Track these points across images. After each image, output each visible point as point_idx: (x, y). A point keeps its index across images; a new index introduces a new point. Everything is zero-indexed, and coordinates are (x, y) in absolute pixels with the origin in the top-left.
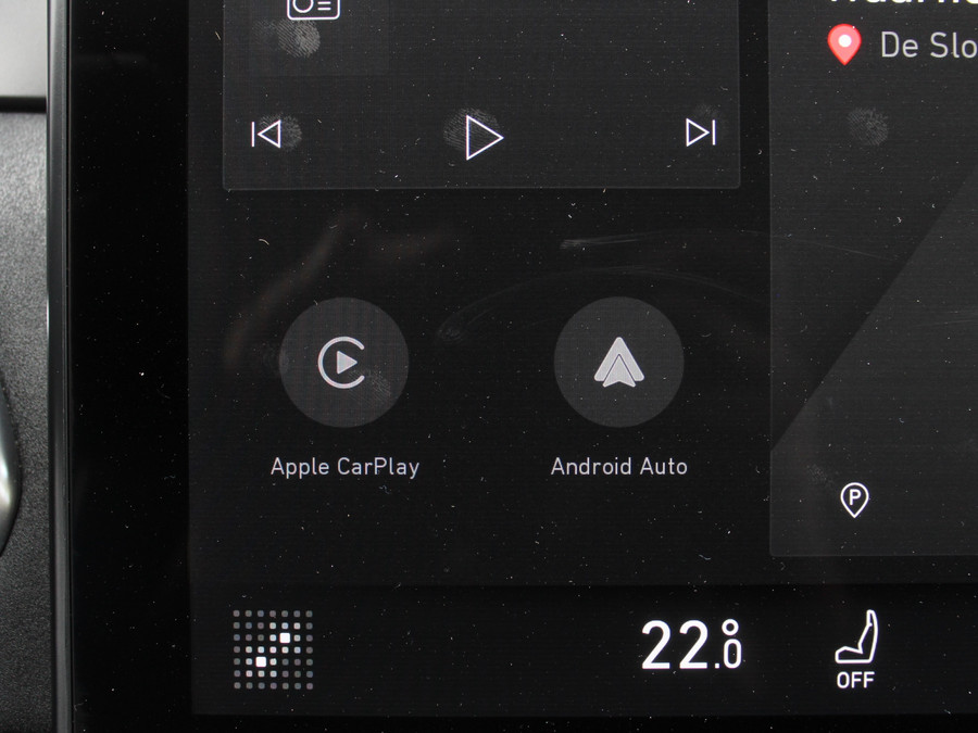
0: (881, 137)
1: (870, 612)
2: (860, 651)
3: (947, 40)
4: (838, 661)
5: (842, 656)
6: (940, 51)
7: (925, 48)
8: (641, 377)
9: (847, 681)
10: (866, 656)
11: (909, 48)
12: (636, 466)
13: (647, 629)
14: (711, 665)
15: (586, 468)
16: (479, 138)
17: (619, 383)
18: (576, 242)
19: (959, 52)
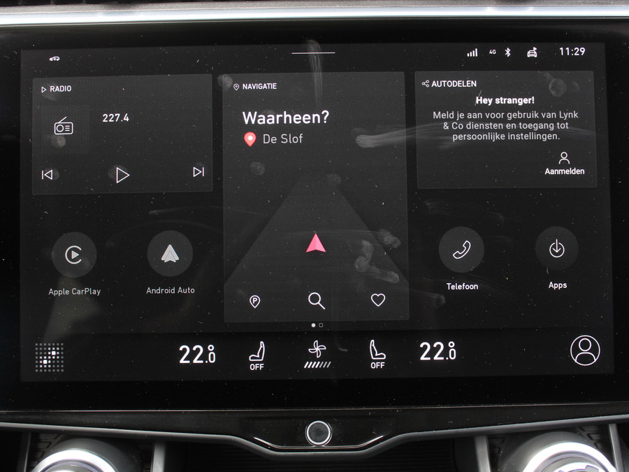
0: (262, 172)
1: (262, 342)
2: (258, 356)
3: (288, 137)
4: (250, 360)
5: (252, 358)
6: (285, 141)
7: (279, 139)
8: (178, 259)
9: (254, 367)
10: (260, 358)
11: (274, 140)
12: (177, 290)
13: (181, 349)
14: (204, 362)
15: (159, 291)
16: (121, 175)
17: (170, 261)
18: (154, 212)
19: (292, 141)
